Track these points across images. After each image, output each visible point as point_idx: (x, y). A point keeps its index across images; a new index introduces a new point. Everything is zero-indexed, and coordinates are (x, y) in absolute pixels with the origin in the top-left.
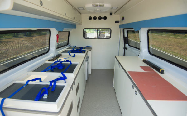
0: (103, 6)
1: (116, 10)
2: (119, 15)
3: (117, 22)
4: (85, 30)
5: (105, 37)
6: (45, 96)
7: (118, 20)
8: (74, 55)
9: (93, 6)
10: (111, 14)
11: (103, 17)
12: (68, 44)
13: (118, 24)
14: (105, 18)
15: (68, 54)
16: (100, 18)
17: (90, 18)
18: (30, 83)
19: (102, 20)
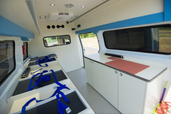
0: (68, 14)
1: (74, 19)
2: (74, 23)
3: (73, 29)
4: (45, 39)
5: (65, 43)
6: (68, 110)
7: (74, 28)
8: (46, 64)
9: (60, 14)
10: (68, 23)
11: (61, 25)
12: (27, 56)
13: (75, 31)
14: (63, 26)
15: (38, 65)
16: (58, 27)
17: (49, 27)
18: (28, 108)
19: (61, 28)
